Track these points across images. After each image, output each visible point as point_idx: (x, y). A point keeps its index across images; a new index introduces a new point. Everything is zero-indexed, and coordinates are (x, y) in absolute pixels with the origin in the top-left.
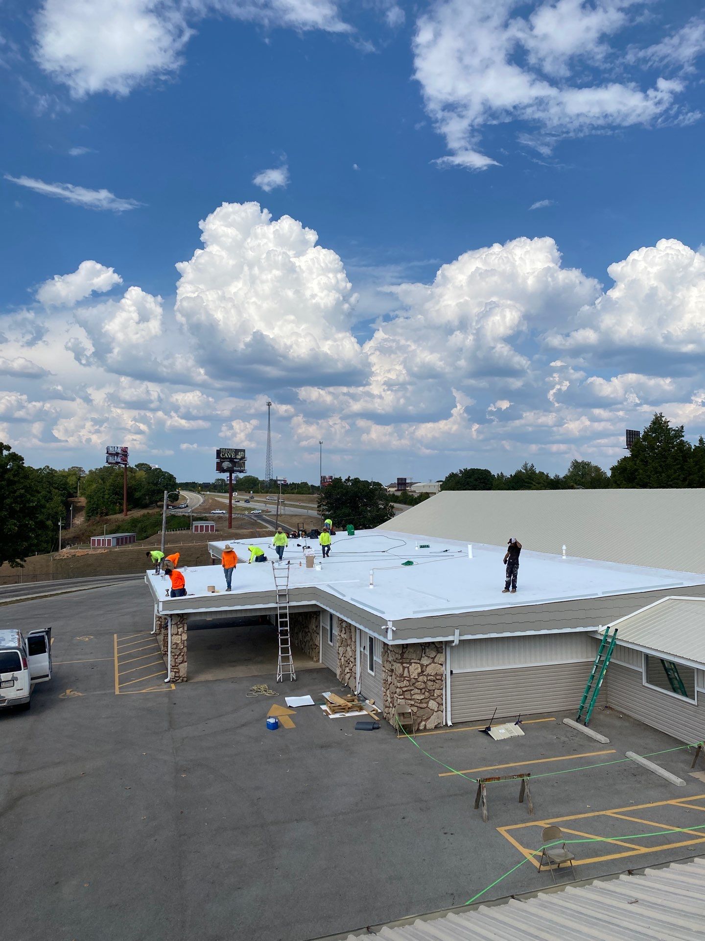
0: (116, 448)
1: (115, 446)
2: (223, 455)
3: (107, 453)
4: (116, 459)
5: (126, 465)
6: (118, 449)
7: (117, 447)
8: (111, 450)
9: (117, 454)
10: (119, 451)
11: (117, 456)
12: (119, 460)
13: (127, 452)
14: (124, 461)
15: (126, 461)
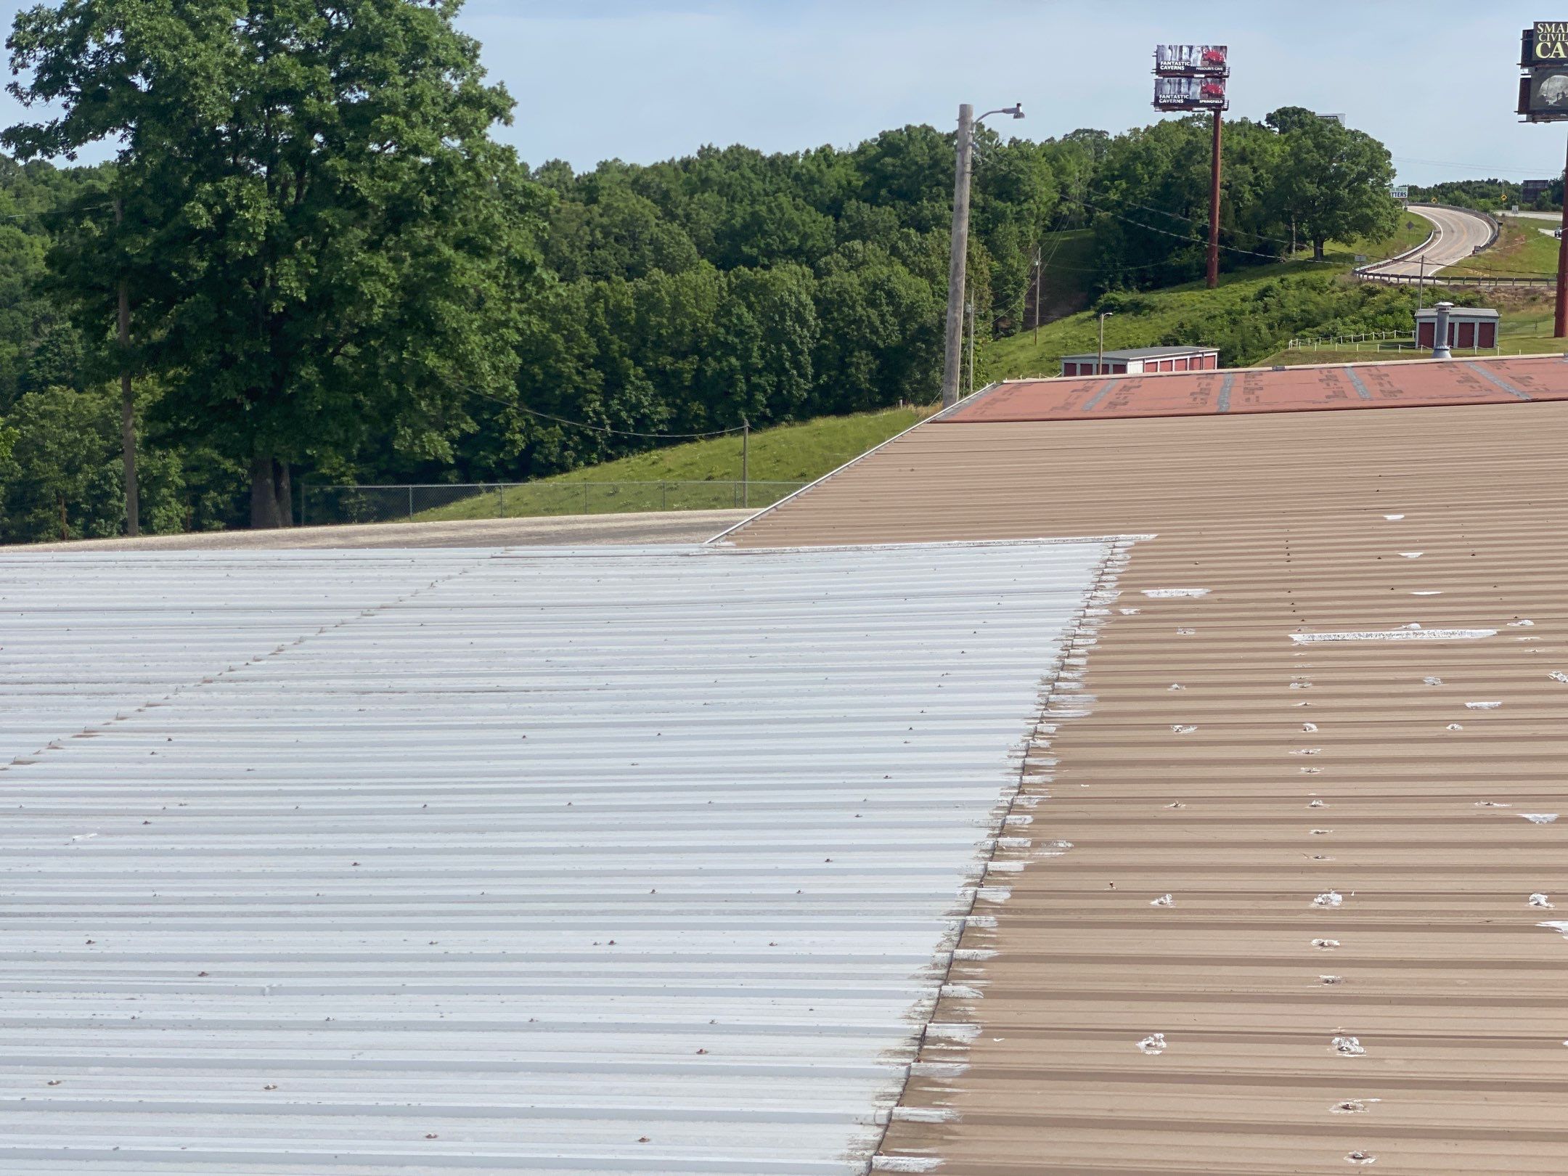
0: (1185, 50)
1: (1185, 43)
2: (1545, 50)
3: (1158, 71)
4: (1184, 89)
5: (1218, 109)
6: (1194, 56)
7: (1191, 48)
8: (1171, 62)
9: (1189, 72)
10: (1197, 60)
11: (1190, 78)
12: (1196, 91)
13: (1221, 63)
14: (1211, 96)
15: (1220, 96)
